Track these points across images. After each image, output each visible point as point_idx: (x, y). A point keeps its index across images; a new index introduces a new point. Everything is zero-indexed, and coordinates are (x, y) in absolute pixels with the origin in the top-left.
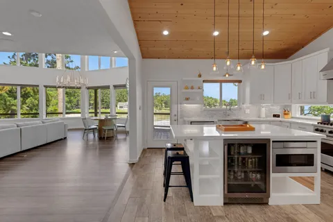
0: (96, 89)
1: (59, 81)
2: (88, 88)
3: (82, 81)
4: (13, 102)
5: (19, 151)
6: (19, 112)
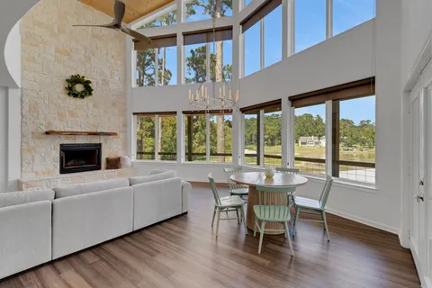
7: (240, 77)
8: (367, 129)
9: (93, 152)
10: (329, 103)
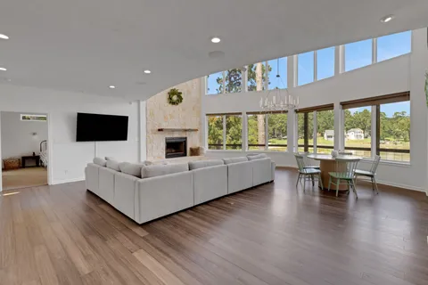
0: (306, 111)
1: (263, 105)
2: (297, 111)
3: (291, 102)
4: (220, 132)
5: (226, 194)
6: (225, 143)
7: (295, 86)
8: (402, 121)
9: (181, 143)
10: (375, 107)
